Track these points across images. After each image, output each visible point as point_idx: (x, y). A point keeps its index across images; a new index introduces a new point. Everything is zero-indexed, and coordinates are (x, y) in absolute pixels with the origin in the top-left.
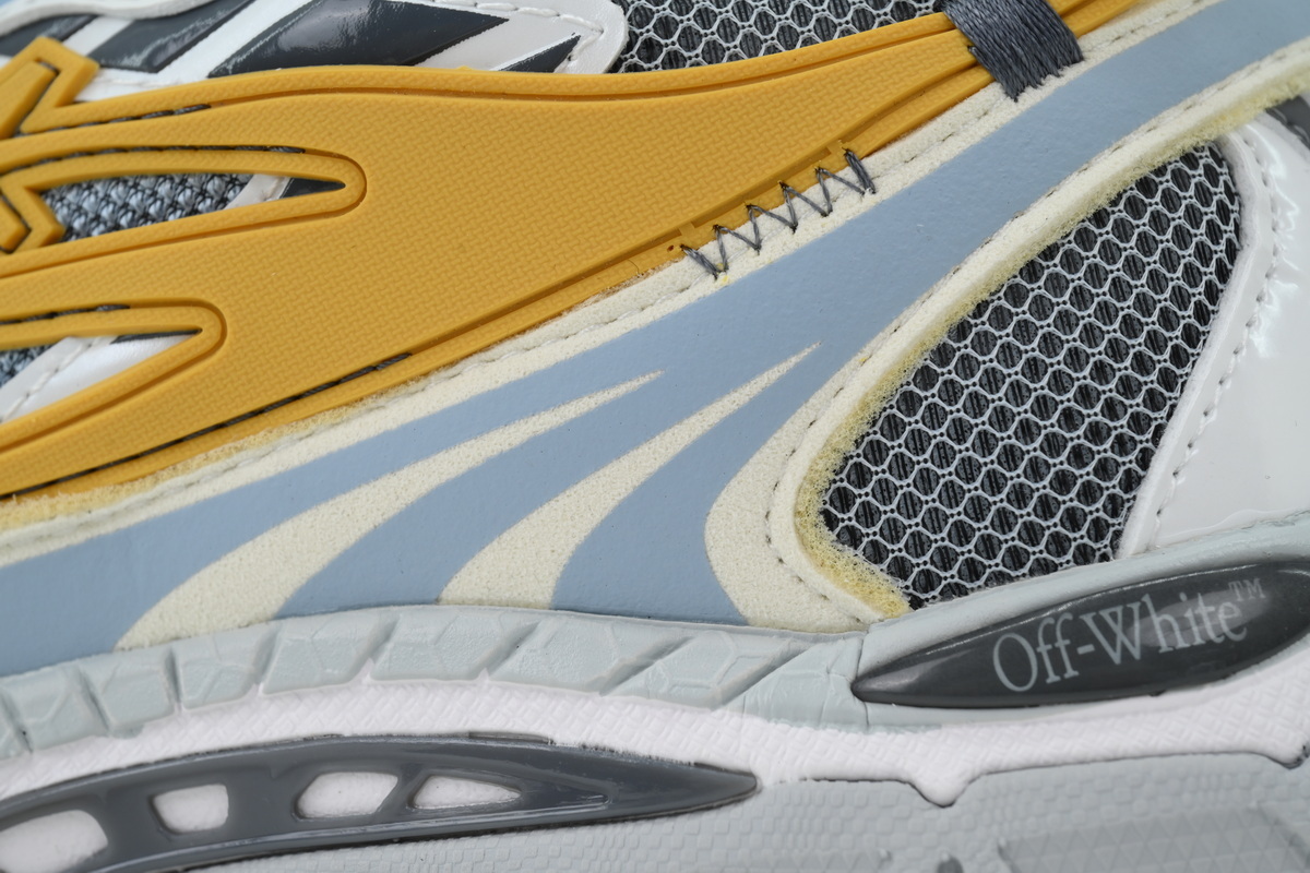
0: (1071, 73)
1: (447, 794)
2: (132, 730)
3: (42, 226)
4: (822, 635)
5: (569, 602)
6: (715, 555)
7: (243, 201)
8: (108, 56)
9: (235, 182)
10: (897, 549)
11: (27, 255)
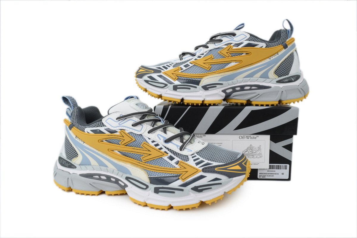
0: (287, 48)
1: (253, 88)
2: (235, 84)
3: (230, 56)
4: (274, 79)
5: (261, 77)
6: (269, 75)
7: (243, 55)
8: (234, 46)
9: (243, 53)
10: (278, 74)
11: (229, 57)
